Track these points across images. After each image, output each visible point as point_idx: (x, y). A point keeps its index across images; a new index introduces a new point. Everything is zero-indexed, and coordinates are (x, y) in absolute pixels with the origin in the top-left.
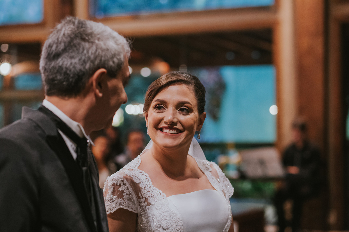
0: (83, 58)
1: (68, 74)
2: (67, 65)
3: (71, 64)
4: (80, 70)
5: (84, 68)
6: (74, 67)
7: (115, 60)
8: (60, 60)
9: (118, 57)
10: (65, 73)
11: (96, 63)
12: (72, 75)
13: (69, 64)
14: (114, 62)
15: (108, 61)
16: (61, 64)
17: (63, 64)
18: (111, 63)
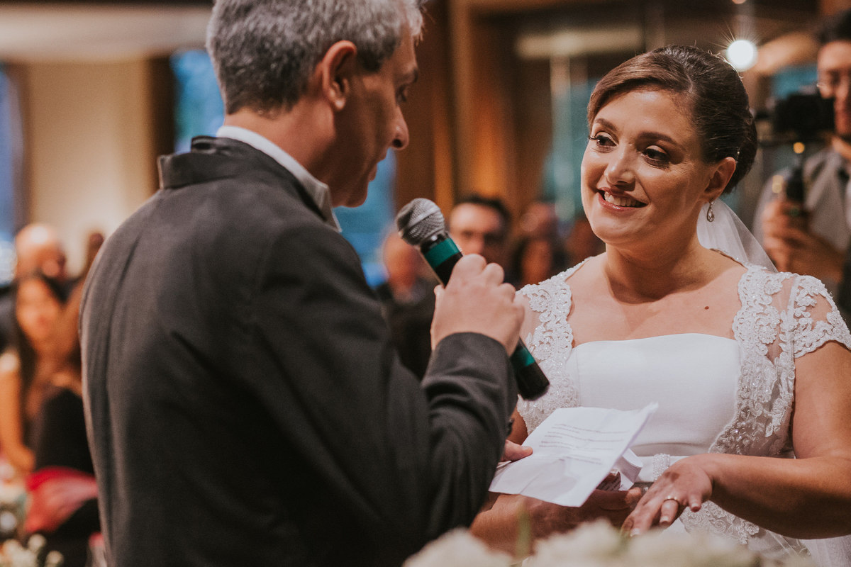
0: (304, 15)
1: (266, 51)
2: (265, 29)
3: (275, 28)
4: (295, 44)
5: (305, 39)
6: (282, 35)
7: (380, 28)
8: (249, 18)
9: (388, 24)
10: (261, 50)
11: (334, 30)
12: (275, 54)
13: (270, 27)
14: (376, 33)
15: (363, 28)
16: (252, 27)
17: (255, 29)
18: (369, 35)
